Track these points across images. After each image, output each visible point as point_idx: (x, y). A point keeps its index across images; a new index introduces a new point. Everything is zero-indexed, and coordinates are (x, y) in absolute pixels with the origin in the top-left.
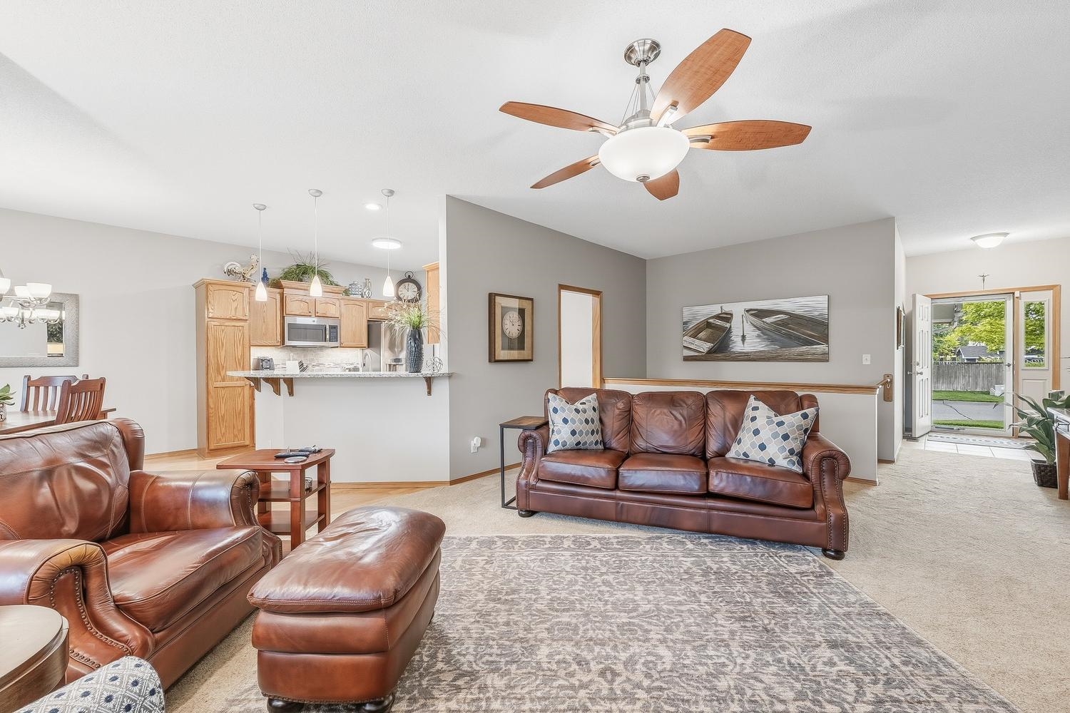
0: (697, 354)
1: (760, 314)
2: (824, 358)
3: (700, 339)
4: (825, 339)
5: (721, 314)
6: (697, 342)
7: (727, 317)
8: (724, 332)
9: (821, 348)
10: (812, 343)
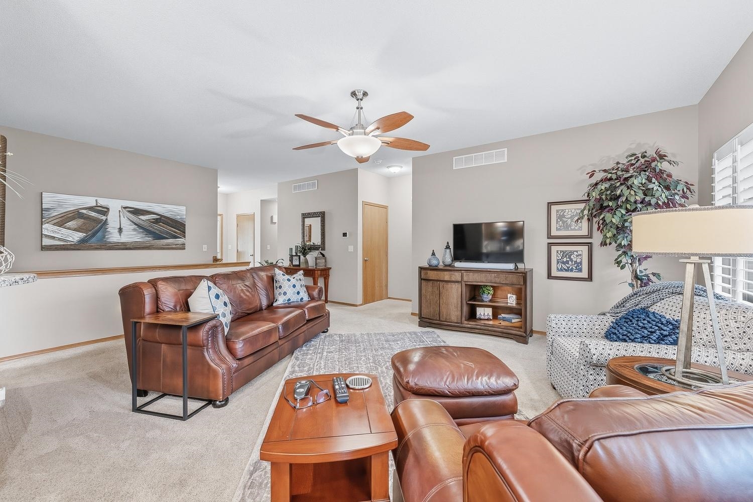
0: (62, 243)
1: (136, 212)
2: (182, 247)
3: (69, 229)
4: (183, 233)
5: (95, 207)
6: (64, 231)
7: (105, 211)
8: (99, 223)
9: (180, 241)
10: (176, 237)
